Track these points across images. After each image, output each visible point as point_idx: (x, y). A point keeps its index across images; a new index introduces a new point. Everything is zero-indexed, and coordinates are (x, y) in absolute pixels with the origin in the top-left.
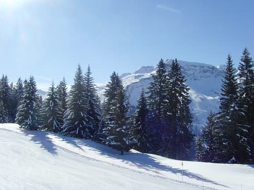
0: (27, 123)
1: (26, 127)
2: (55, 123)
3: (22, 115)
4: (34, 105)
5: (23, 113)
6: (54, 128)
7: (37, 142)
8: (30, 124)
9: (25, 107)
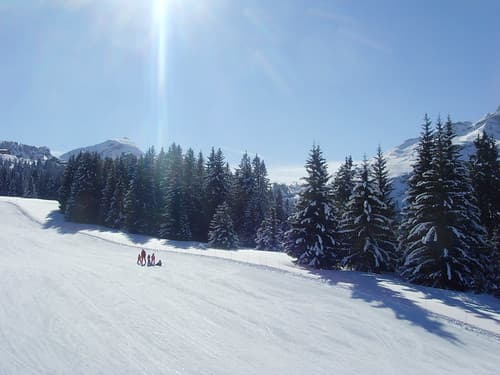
0: (314, 252)
1: (313, 262)
2: (377, 252)
3: (302, 235)
4: (327, 210)
5: (303, 230)
6: (377, 264)
7: (375, 303)
8: (320, 255)
9: (306, 217)
